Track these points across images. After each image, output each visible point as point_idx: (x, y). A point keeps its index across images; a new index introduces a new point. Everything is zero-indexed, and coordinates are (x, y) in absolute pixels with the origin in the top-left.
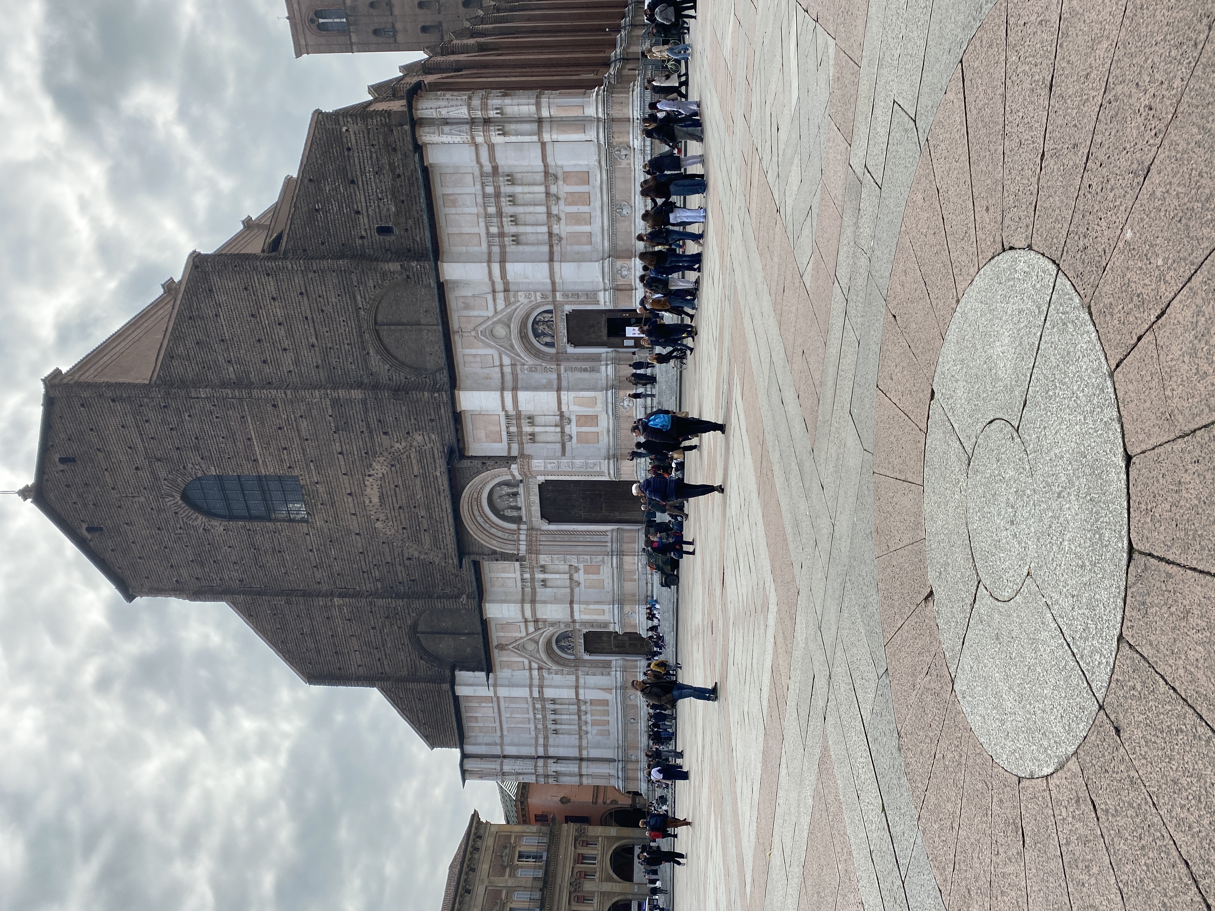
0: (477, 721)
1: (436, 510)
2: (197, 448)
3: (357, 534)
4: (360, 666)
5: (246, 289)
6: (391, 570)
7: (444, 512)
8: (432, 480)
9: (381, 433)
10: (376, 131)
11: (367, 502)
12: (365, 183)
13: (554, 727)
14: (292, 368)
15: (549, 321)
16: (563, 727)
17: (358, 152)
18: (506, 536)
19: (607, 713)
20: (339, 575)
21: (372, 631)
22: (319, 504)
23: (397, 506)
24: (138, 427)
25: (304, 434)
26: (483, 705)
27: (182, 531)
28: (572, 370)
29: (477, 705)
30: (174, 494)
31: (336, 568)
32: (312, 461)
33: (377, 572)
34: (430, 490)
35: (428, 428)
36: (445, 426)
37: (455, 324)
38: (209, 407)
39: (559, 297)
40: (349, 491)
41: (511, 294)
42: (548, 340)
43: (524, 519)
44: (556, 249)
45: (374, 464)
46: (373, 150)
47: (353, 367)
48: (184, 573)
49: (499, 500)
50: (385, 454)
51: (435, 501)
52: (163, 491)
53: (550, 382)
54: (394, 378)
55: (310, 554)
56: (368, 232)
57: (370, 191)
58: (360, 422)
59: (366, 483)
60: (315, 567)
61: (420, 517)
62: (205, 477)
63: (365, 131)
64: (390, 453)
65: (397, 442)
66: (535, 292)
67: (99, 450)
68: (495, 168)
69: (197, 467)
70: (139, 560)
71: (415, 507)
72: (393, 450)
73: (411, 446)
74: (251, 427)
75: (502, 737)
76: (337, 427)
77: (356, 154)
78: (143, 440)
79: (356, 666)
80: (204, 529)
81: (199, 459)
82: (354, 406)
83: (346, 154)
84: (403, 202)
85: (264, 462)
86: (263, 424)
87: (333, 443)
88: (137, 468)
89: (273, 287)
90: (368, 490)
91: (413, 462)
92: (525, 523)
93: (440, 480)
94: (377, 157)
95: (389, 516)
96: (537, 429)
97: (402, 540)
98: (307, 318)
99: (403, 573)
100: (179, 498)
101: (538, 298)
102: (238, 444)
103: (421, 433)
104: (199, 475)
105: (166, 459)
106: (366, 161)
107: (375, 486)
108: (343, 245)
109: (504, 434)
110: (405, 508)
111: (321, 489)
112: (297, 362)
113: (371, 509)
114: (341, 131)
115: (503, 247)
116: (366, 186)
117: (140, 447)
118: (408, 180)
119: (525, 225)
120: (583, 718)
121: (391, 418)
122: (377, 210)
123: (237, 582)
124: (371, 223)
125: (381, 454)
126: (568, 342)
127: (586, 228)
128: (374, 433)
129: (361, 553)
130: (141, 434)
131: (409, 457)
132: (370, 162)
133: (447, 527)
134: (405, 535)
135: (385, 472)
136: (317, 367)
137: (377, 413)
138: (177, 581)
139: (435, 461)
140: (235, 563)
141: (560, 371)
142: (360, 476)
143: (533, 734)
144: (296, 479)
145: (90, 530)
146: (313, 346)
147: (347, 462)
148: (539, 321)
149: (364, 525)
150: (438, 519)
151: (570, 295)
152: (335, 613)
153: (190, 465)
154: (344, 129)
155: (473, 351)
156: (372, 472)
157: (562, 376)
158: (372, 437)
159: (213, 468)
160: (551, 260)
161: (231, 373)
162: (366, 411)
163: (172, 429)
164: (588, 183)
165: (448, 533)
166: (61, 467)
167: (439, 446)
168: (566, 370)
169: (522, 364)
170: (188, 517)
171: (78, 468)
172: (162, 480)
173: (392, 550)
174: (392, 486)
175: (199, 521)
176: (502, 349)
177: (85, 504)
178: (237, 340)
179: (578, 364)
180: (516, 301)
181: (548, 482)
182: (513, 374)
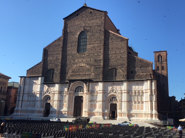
1: (78, 76)
3: (74, 61)
4: (46, 59)
5: (122, 47)
7: (78, 78)
8: (85, 76)
9: (94, 68)
11: (81, 64)
12: (140, 70)
13: (30, 95)
14: (107, 53)
15: (115, 100)
16: (30, 97)
18: (72, 89)
19: (32, 106)
20: (66, 57)
21: (54, 62)
22: (81, 55)
23: (79, 69)
24: (97, 25)
25: (95, 54)
27: (76, 30)
32: (89, 55)
33: (66, 64)
34: (82, 75)
36: (95, 79)
37: (115, 83)
38: (100, 38)
40: (83, 60)
41: (121, 94)
42: (112, 100)
44: (129, 103)
45: (88, 66)
51: (80, 76)
53: (103, 100)
56: (132, 69)
58: (97, 64)
60: (68, 53)
61: (77, 73)
64: (90, 69)
65: (92, 70)
67: (93, 18)
68: (143, 93)
69: (89, 34)
70: (71, 22)
71: (79, 72)
73: (91, 73)
74: (96, 45)
75: (29, 85)
76: (96, 60)
77: (145, 69)
82: (100, 63)
83: (145, 67)
85: (89, 46)
86: (97, 47)
87: (93, 59)
88: (89, 24)
89: (122, 52)
92: (75, 93)
94: (145, 72)
95: (78, 67)
98: (116, 57)
100: (83, 30)
102: (93, 42)
103: (94, 75)
104: (87, 35)
107: (83, 65)
109: (93, 90)
113: (79, 64)
114: (150, 67)
115: (129, 93)
118: (141, 77)
119: (133, 97)
120: (31, 102)
122: (136, 71)
125: (90, 67)
126: (111, 104)
128: (94, 66)
130: (95, 26)
131: (89, 72)
134: (73, 70)
135: (86, 67)
136: (107, 58)
137: (98, 67)
138: (66, 28)
139: (88, 77)
142: (86, 63)
143: (29, 91)
144: (86, 51)
145: (78, 14)
146: (111, 57)
147: (89, 61)
148: (115, 98)
149: (76, 62)
150: (76, 76)
151: (120, 105)
152: (58, 55)
155: (110, 86)
159: (89, 37)
162: (99, 65)
163: (96, 31)
164: (141, 109)
165: (74, 78)
166: (90, 11)
167: (92, 78)
168: (106, 103)
169: (107, 94)
170: (79, 31)
171: (89, 14)
172: (87, 28)
173: (71, 67)
174: (84, 68)
175: (78, 33)
176: (110, 91)
177: (82, 14)
178: (113, 44)
179: (107, 105)
180: (119, 94)
181: (83, 98)
182: (105, 93)
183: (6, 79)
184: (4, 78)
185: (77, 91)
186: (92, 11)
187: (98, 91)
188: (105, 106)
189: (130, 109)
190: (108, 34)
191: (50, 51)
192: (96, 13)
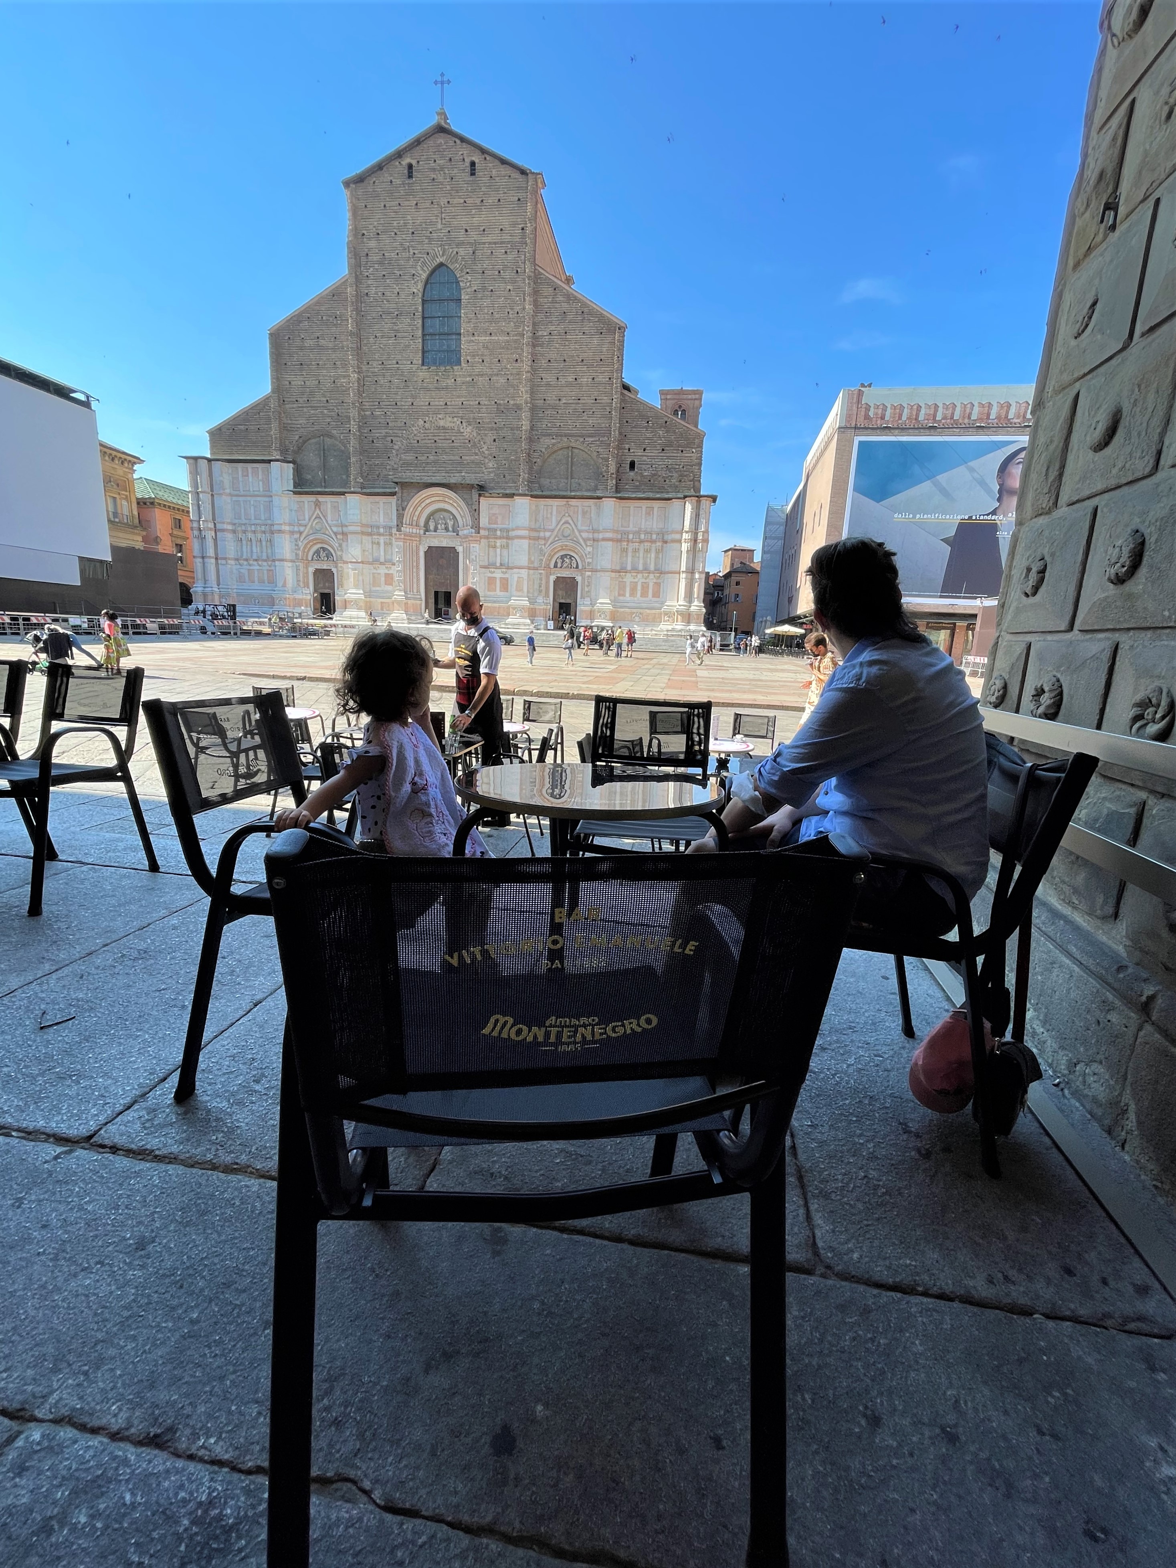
0: (243, 476)
2: (484, 289)
3: (412, 404)
4: (290, 383)
6: (381, 425)
9: (494, 437)
10: (691, 471)
11: (440, 416)
12: (662, 458)
14: (544, 380)
15: (571, 566)
16: (245, 546)
17: (679, 457)
18: (415, 518)
19: (261, 581)
20: (376, 381)
21: (325, 399)
22: (438, 378)
23: (436, 438)
24: (501, 243)
25: (494, 379)
26: (261, 483)
27: (411, 253)
28: (541, 579)
29: (260, 477)
30: (445, 257)
31: (382, 380)
32: (473, 380)
33: (379, 413)
35: (499, 472)
37: (573, 502)
39: (588, 574)
40: (448, 403)
41: (591, 543)
42: (559, 565)
43: (427, 533)
44: (617, 575)
45: (470, 428)
46: (681, 467)
47: (543, 426)
48: (373, 244)
49: (442, 516)
50: (479, 437)
52: (446, 247)
53: (532, 562)
54: (534, 454)
55: (395, 362)
56: (632, 454)
57: (656, 460)
58: (503, 423)
59: (455, 419)
60: (383, 363)
61: (428, 455)
62: (459, 289)
63: (691, 463)
64: (479, 441)
65: (488, 448)
67: (482, 201)
68: (666, 542)
69: (468, 284)
70: (382, 204)
71: (436, 453)
72: (482, 443)
73: (485, 457)
74: (500, 338)
75: (231, 495)
76: (500, 404)
77: (678, 455)
78: (490, 243)
79: (288, 379)
80: (414, 275)
81: (475, 288)
82: (516, 421)
83: (679, 449)
84: (650, 481)
85: (472, 341)
86: (503, 348)
87: (487, 399)
88: (466, 231)
90: (450, 419)
91: (472, 457)
92: (424, 533)
93: (458, 475)
94: (676, 469)
95: (428, 432)
96: (498, 550)
97: (408, 438)
98: (579, 399)
99: (379, 435)
100: (441, 260)
101: (588, 561)
102: (487, 324)
103: (495, 466)
104: (461, 284)
105: (475, 258)
106: (674, 461)
107: (452, 425)
108: (625, 436)
109: (495, 526)
110: (435, 445)
111: (450, 382)
112: (548, 385)
113: (434, 418)
114: (693, 448)
115: (620, 541)
116: (660, 458)
117: (485, 239)
118: (663, 487)
119: (633, 556)
120: (255, 563)
121: (505, 446)
122: (646, 463)
123: (366, 291)
124: (638, 457)
125: (479, 434)
126: (557, 578)
127: (628, 595)
128: (495, 432)
129: (396, 403)
130: (495, 243)
131: (476, 454)
132: (674, 463)
133: (421, 476)
134: (412, 441)
135: (464, 434)
136: (544, 400)
138: (363, 234)
139: (473, 474)
140: (384, 294)
141: (540, 570)
142: (461, 415)
143: (237, 521)
144: (459, 363)
145: (410, 166)
146: (560, 400)
147: (472, 407)
148: (571, 560)
149: (421, 410)
150: (426, 469)
151: (588, 581)
152: (340, 372)
153: (469, 278)
154: (694, 451)
155: (554, 513)
156: (464, 424)
157: (536, 571)
158: (492, 429)
159: (467, 297)
160: (613, 571)
161: (542, 332)
162: (512, 429)
163: (499, 271)
164: (654, 597)
165: (416, 476)
166: (467, 160)
167: (485, 478)
168: (541, 574)
169: (545, 545)
170: (424, 263)
171: (466, 176)
172: (456, 250)
173: (400, 428)
174: (453, 438)
175: (421, 272)
176: (555, 533)
177: (434, 170)
178: (567, 343)
179: (544, 582)
180: (587, 546)
181: (457, 554)
182: (538, 538)
183: (122, 463)
184: (113, 459)
185: (432, 528)
186: (477, 159)
187: (513, 530)
188: (536, 586)
189: (619, 595)
190: (547, 291)
191: (302, 348)
192: (494, 173)
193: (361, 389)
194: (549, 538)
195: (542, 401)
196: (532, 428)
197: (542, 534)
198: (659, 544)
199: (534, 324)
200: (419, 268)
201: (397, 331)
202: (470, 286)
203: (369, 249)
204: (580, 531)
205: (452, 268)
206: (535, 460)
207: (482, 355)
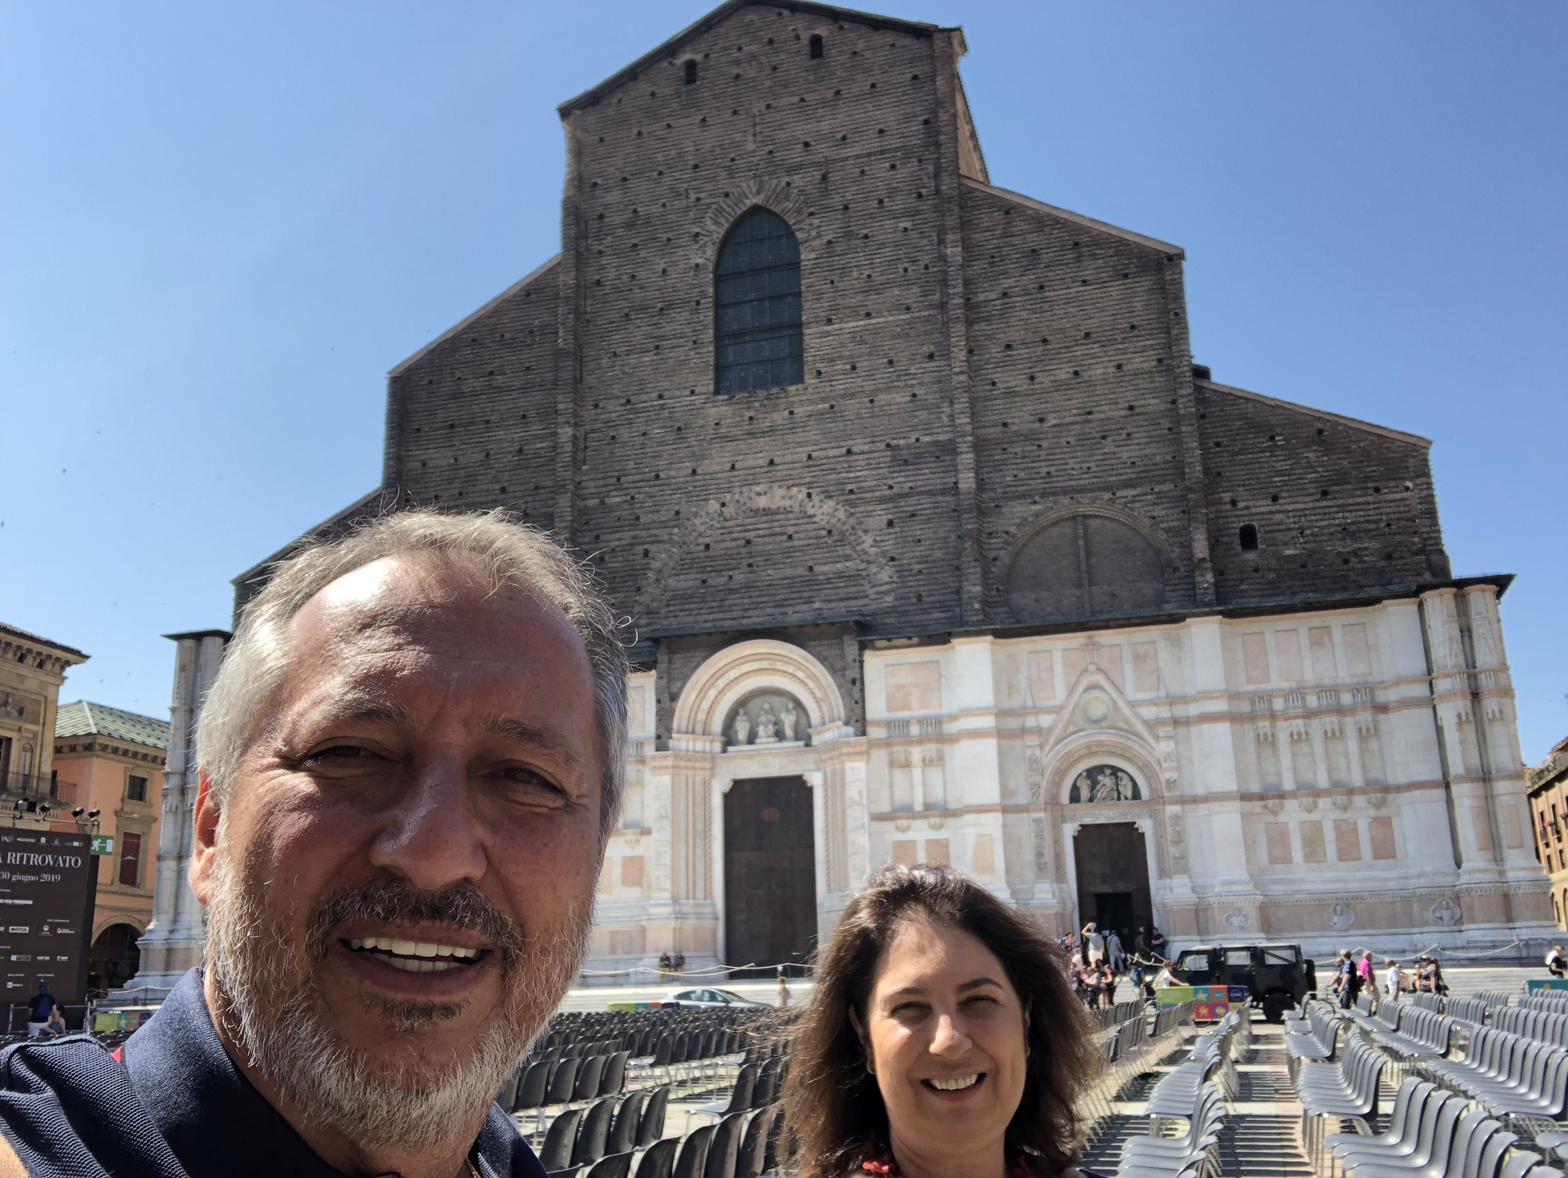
1: (746, 601)
2: (848, 235)
3: (694, 472)
4: (424, 465)
5: (1133, 327)
6: (622, 523)
7: (741, 613)
8: (805, 594)
9: (890, 517)
10: (1412, 530)
11: (758, 489)
12: (1326, 511)
14: (1000, 385)
15: (1119, 793)
17: (1374, 503)
18: (701, 716)
20: (613, 438)
21: (497, 486)
22: (752, 414)
23: (750, 535)
24: (882, 152)
25: (882, 398)
27: (692, 200)
28: (1039, 831)
30: (763, 196)
31: (624, 434)
32: (832, 407)
33: (618, 499)
34: (784, 591)
35: (906, 590)
36: (911, 618)
37: (1104, 638)
38: (925, 259)
39: (1172, 809)
40: (777, 460)
41: (1169, 730)
42: (1085, 793)
43: (730, 749)
44: (1257, 806)
45: (831, 503)
46: (1382, 525)
47: (1008, 479)
48: (613, 197)
49: (766, 706)
50: (852, 521)
51: (763, 599)
52: (766, 178)
53: (1014, 793)
54: (992, 541)
55: (654, 395)
56: (1245, 512)
57: (1313, 517)
58: (910, 484)
59: (795, 489)
60: (628, 401)
61: (731, 573)
62: (795, 245)
63: (1409, 515)
64: (853, 528)
65: (875, 541)
66: (1178, 769)
67: (838, 93)
68: (1383, 709)
69: (814, 233)
70: (635, 131)
71: (750, 565)
72: (860, 533)
73: (869, 562)
74: (891, 318)
76: (898, 447)
77: (1370, 499)
78: (858, 157)
79: (423, 457)
80: (697, 235)
81: (830, 237)
82: (937, 476)
83: (1370, 485)
84: (1303, 566)
85: (828, 334)
86: (899, 336)
87: (869, 440)
88: (807, 145)
89: (1139, 366)
90: (782, 492)
91: (839, 566)
92: (724, 751)
93: (804, 608)
94: (1370, 530)
95: (730, 523)
96: (917, 772)
97: (684, 543)
98: (1090, 413)
99: (617, 543)
100: (755, 201)
101: (1167, 775)
102: (859, 297)
103: (895, 579)
104: (799, 235)
105: (826, 187)
106: (1362, 513)
107: (787, 503)
108: (1219, 474)
109: (905, 714)
110: (748, 549)
111: (780, 417)
112: (1011, 393)
113: (745, 494)
114: (1404, 479)
115: (1251, 717)
116: (1321, 511)
117: (847, 152)
118: (1342, 576)
119: (1294, 755)
121: (919, 532)
122: (1283, 527)
123: (597, 277)
124: (1260, 517)
125: (852, 514)
126: (1084, 827)
127: (1297, 854)
128: (891, 505)
129: (657, 477)
130: (869, 155)
131: (847, 558)
132: (1361, 519)
133: (711, 617)
134: (693, 548)
135: (816, 519)
136: (1005, 425)
137: (928, 512)
138: (595, 185)
139: (841, 600)
140: (633, 277)
141: (1035, 811)
142: (807, 480)
144: (798, 378)
145: (691, 66)
146: (1042, 420)
147: (832, 460)
148: (1117, 777)
149: (714, 482)
150: (727, 602)
151: (1178, 829)
152: (536, 428)
153: (816, 222)
154: (1409, 484)
156: (816, 498)
157: (1025, 815)
158: (882, 500)
159: (813, 256)
160: (1245, 797)
161: (986, 295)
162: (931, 493)
163: (881, 202)
164: (1376, 857)
165: (706, 619)
166: (805, 36)
167: (874, 606)
168: (1037, 821)
169: (1041, 746)
170: (720, 211)
171: (804, 60)
172: (786, 179)
173: (664, 525)
174: (790, 530)
175: (713, 228)
176: (1066, 715)
177: (737, 62)
178: (1046, 306)
179: (1048, 844)
180: (1157, 738)
181: (808, 792)
182: (1023, 732)
183: (41, 665)
186: (822, 31)
187: (954, 717)
188: (1029, 855)
189: (1273, 860)
190: (989, 218)
191: (455, 396)
192: (860, 46)
193: (580, 456)
194: (1050, 730)
195: (999, 429)
196: (981, 484)
197: (1030, 722)
198: (1365, 717)
199: (967, 283)
200: (708, 222)
201: (663, 338)
202: (819, 236)
203: (606, 206)
204: (1133, 705)
205: (778, 210)
206: (992, 555)
207: (850, 357)
